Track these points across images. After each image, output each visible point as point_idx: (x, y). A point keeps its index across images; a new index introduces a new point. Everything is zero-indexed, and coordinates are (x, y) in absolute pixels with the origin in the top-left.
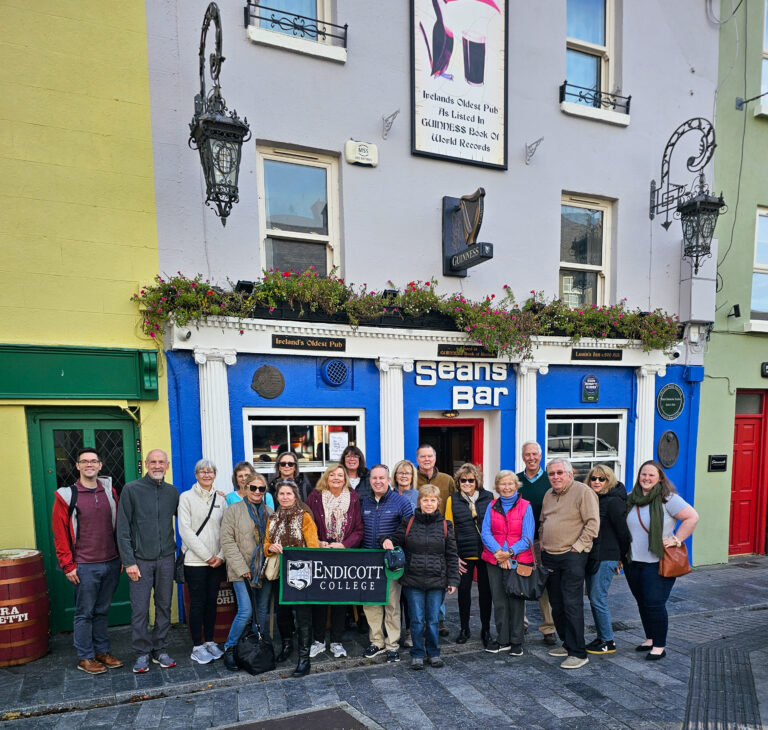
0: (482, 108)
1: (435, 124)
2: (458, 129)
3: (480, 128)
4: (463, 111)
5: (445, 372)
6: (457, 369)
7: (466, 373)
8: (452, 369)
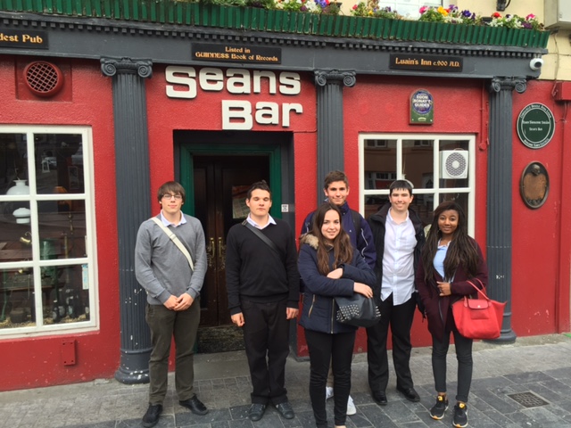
5: (209, 81)
6: (226, 78)
7: (241, 84)
8: (219, 76)
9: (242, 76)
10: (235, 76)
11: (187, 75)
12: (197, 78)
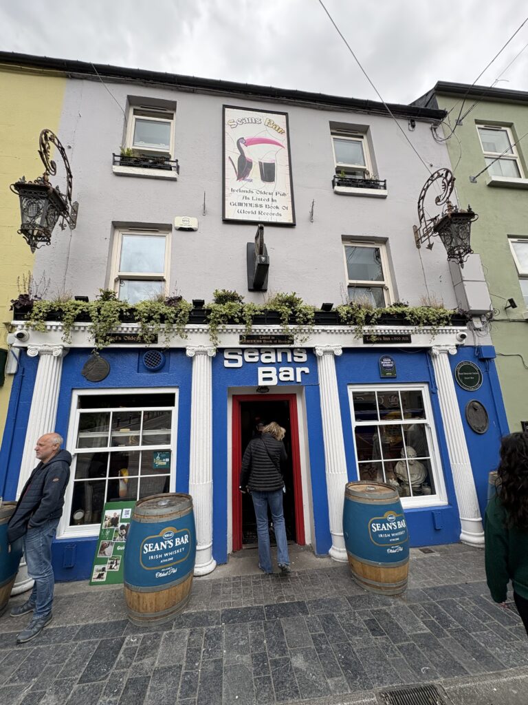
0: (274, 194)
1: (240, 204)
2: (257, 206)
3: (274, 204)
4: (260, 196)
5: (250, 357)
6: (260, 354)
7: (270, 357)
8: (256, 354)
9: (270, 353)
10: (266, 352)
11: (236, 354)
12: (243, 355)
